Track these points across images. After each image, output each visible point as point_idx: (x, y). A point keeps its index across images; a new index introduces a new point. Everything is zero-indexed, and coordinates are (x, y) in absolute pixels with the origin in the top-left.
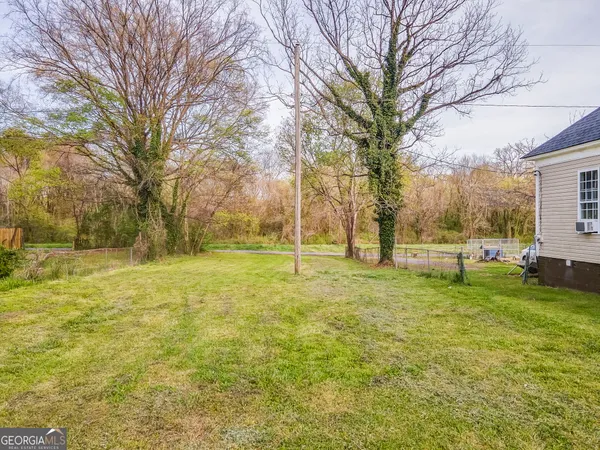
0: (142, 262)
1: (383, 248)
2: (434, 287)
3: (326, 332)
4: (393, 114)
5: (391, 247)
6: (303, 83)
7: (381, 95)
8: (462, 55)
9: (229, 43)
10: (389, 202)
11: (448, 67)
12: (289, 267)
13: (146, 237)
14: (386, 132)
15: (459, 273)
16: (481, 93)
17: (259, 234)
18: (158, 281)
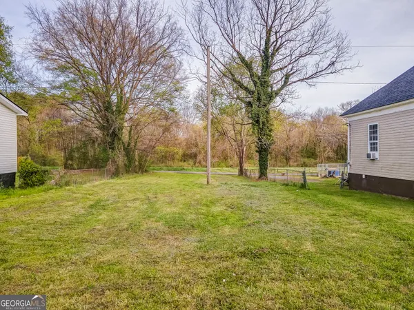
0: (112, 178)
1: (261, 169)
2: (288, 190)
3: (226, 209)
4: (268, 86)
5: (266, 169)
6: (212, 68)
7: (260, 74)
8: (311, 49)
9: (165, 41)
10: (265, 141)
11: (302, 57)
12: (204, 181)
13: (114, 162)
14: (263, 97)
15: (303, 182)
16: (322, 73)
17: (181, 161)
18: (127, 188)
